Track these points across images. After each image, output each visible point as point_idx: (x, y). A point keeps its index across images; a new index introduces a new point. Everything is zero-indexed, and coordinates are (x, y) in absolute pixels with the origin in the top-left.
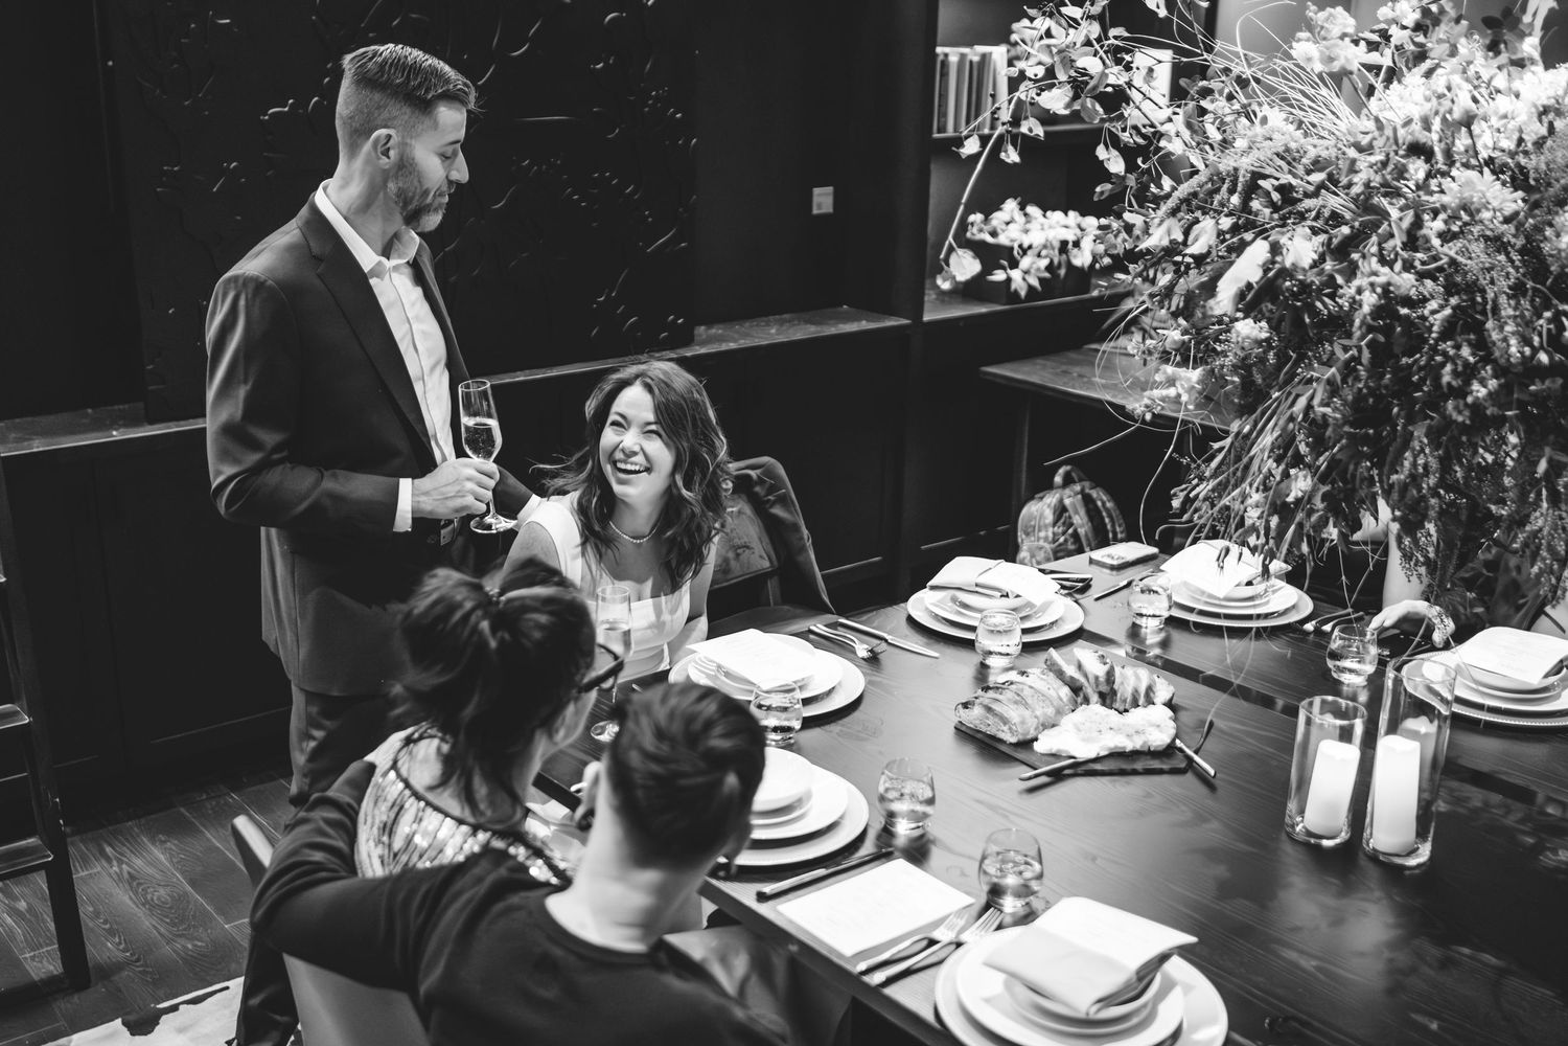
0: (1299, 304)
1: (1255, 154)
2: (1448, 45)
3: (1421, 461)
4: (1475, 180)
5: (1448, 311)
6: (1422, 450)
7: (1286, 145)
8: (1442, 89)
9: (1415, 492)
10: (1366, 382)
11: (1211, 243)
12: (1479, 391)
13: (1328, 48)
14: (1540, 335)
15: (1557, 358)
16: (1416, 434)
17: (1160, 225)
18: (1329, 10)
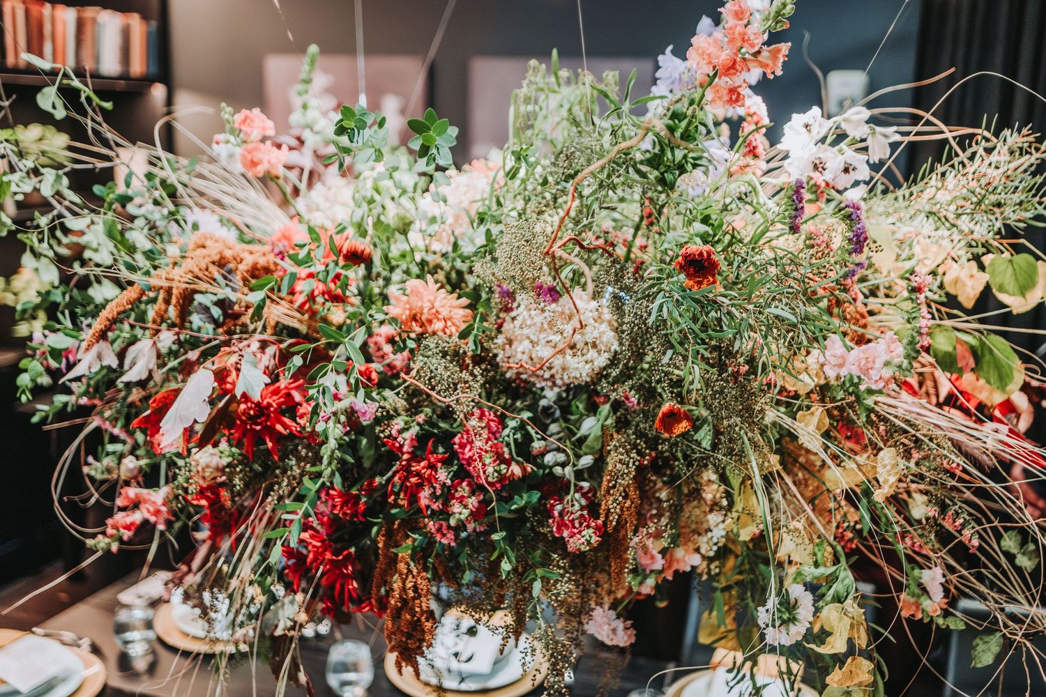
0: (258, 428)
1: (188, 264)
2: (373, 150)
3: (409, 585)
4: (421, 290)
5: (415, 430)
6: (410, 571)
7: (221, 253)
8: (369, 193)
9: (408, 617)
10: (341, 508)
11: (151, 366)
12: (459, 512)
13: (249, 152)
14: (508, 445)
15: (529, 469)
16: (400, 555)
17: (87, 350)
18: (245, 112)
